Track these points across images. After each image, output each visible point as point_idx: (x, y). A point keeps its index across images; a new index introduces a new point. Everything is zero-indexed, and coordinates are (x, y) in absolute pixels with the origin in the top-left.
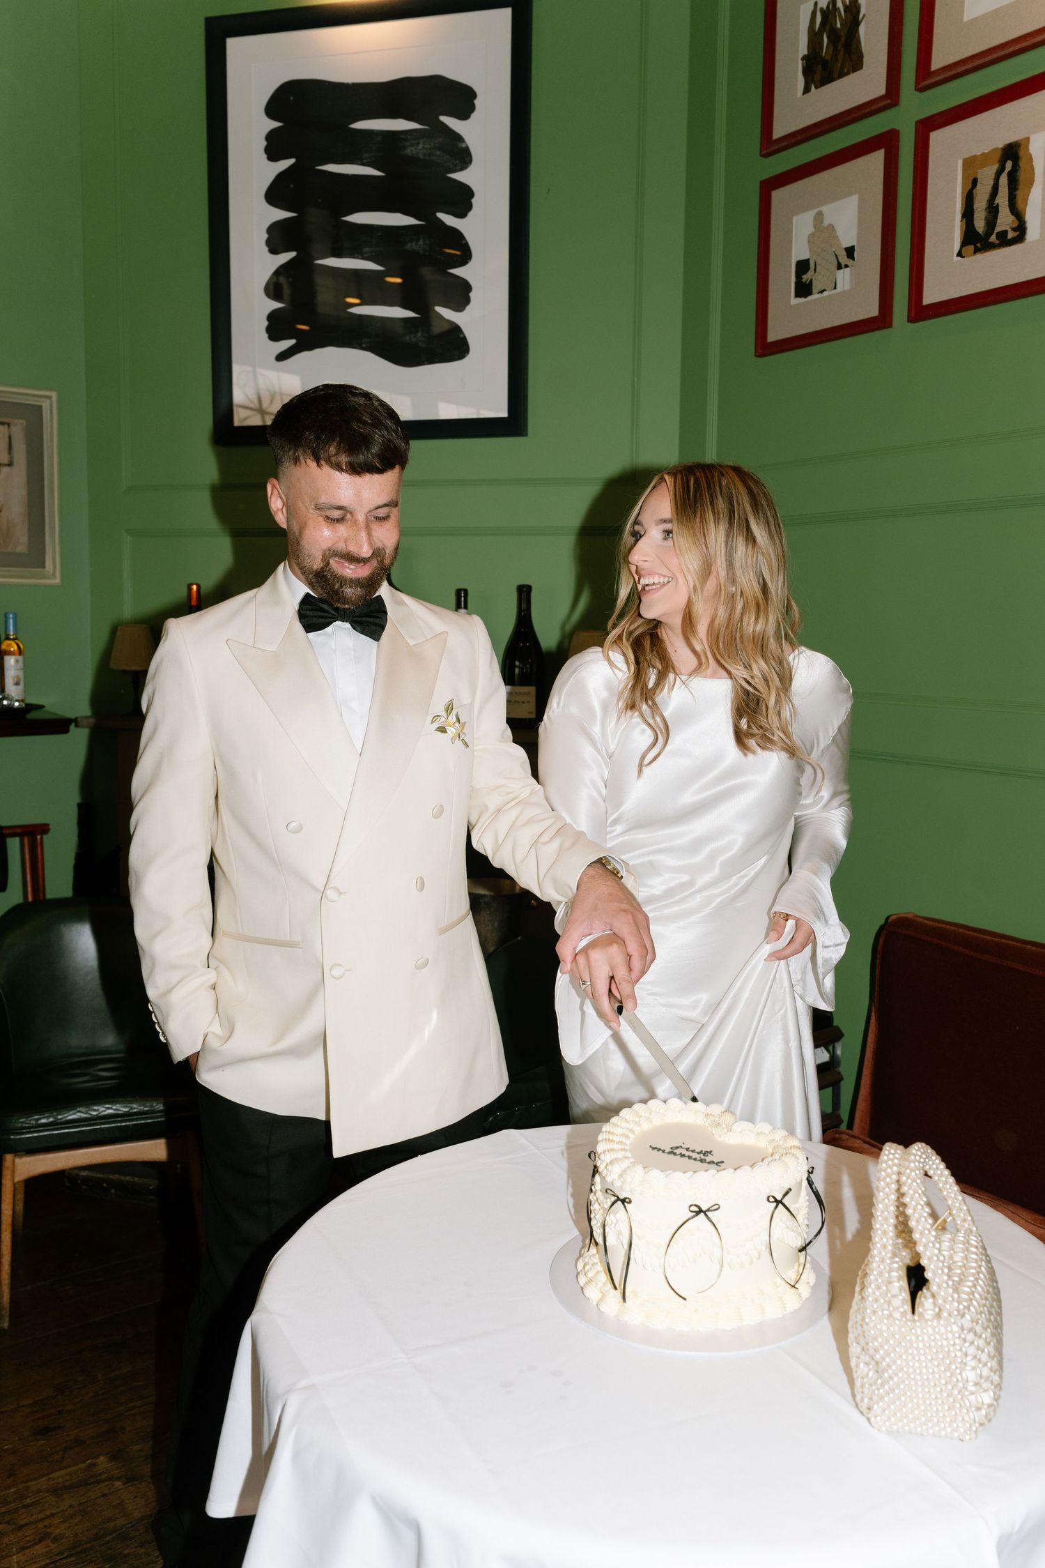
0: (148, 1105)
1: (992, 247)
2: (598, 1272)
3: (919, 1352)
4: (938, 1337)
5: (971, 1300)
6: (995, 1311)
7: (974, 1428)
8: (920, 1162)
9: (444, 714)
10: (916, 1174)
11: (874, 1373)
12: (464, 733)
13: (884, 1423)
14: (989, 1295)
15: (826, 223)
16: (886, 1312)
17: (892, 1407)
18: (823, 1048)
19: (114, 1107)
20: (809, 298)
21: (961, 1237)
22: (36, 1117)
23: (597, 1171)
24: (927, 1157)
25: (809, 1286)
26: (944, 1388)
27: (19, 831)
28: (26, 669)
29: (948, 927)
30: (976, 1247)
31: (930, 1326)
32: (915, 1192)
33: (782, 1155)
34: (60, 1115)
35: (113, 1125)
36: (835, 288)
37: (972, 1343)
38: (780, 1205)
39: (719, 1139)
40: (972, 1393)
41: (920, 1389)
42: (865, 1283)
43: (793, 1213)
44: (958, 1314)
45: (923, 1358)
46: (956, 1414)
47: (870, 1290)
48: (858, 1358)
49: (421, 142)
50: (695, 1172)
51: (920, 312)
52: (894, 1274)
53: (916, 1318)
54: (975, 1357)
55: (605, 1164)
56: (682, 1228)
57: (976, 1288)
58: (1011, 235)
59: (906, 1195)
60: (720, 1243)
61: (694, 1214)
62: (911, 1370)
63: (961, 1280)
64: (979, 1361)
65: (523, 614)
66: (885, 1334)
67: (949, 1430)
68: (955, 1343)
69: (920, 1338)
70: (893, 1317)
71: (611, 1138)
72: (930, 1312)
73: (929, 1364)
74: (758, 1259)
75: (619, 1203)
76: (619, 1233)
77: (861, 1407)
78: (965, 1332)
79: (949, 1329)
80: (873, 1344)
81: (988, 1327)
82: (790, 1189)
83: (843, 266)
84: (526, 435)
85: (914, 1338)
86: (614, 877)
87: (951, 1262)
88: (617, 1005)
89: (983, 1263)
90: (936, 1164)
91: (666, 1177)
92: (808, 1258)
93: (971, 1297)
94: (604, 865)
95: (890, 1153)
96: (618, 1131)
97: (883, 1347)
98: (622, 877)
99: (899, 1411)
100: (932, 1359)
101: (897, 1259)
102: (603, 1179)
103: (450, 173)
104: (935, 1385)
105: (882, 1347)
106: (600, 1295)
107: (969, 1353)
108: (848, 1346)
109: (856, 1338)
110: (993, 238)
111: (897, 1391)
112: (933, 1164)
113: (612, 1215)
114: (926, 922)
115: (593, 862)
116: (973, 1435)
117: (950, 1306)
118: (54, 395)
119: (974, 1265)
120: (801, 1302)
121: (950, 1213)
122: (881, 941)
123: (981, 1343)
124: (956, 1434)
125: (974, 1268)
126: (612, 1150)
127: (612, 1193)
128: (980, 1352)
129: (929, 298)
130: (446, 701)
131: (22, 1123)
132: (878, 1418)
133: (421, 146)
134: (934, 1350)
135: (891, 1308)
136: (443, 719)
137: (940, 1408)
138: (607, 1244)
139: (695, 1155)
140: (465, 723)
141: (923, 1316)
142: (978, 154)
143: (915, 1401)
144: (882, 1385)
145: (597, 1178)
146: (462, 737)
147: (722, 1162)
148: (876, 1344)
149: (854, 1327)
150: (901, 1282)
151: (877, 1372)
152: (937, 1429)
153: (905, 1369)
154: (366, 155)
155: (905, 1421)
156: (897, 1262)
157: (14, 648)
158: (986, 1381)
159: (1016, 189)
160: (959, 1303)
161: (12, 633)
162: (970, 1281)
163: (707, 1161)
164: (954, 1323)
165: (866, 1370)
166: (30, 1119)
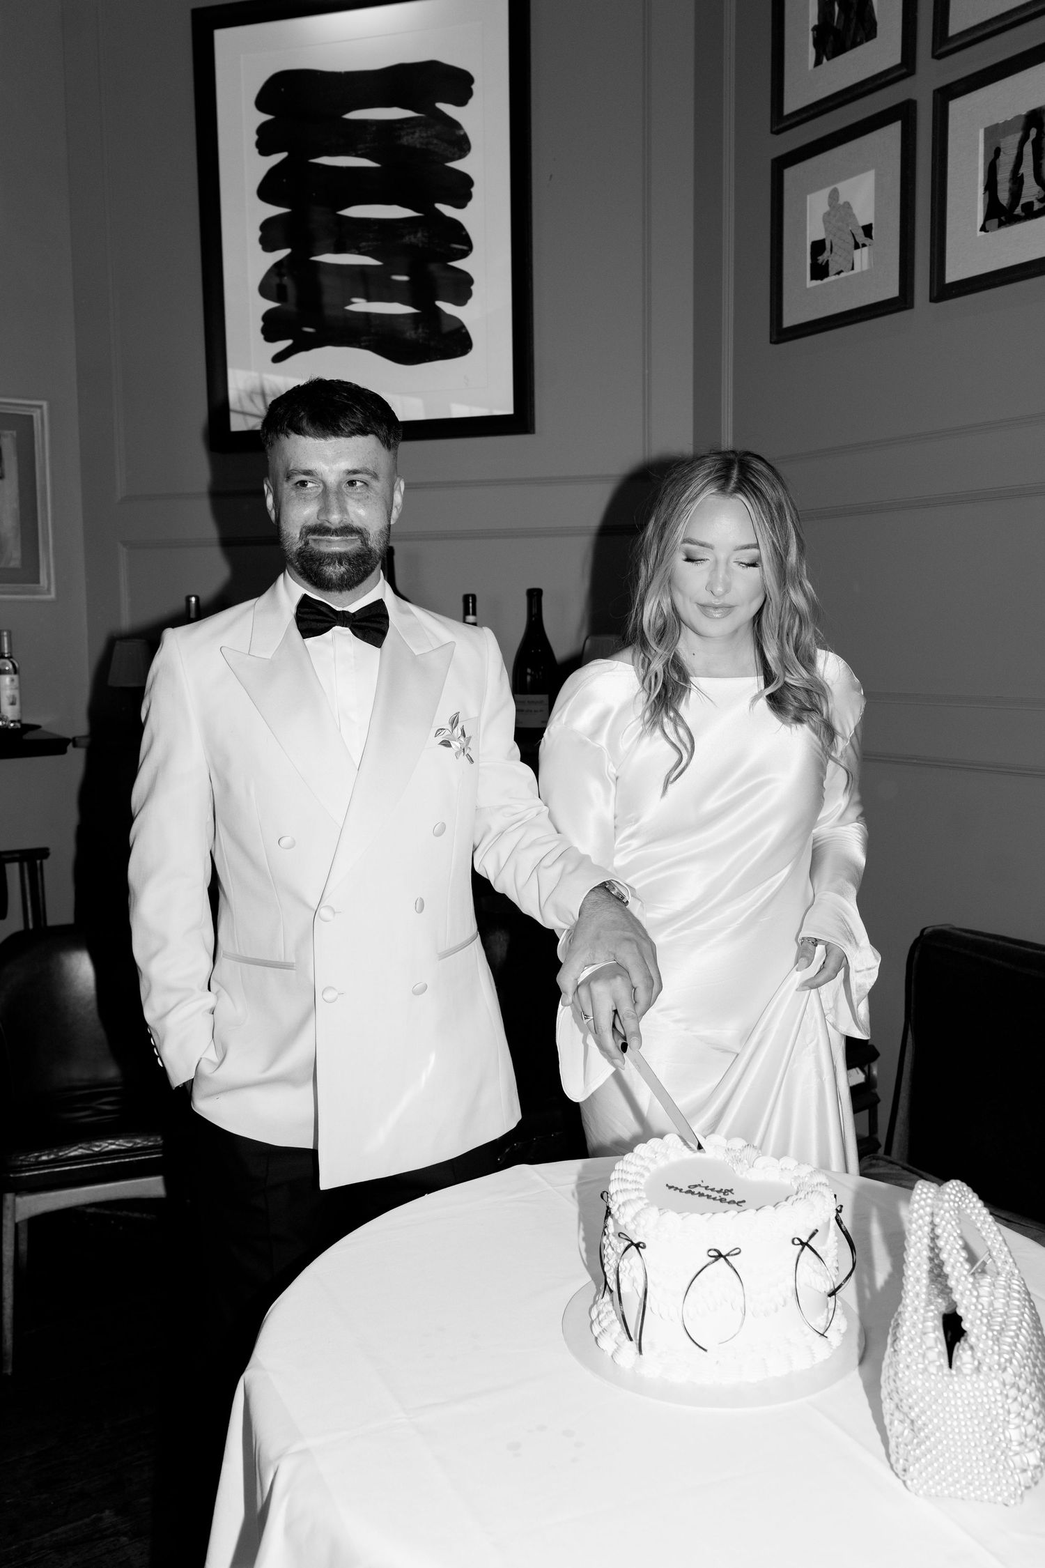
0: (152, 1139)
1: (1018, 219)
2: (612, 1322)
3: (957, 1410)
4: (977, 1393)
5: (1013, 1352)
6: (1041, 1362)
7: (1019, 1492)
8: (954, 1202)
9: (449, 727)
10: (951, 1215)
11: (909, 1432)
12: (470, 748)
13: (922, 1486)
14: (1033, 1346)
15: (841, 201)
16: (921, 1366)
17: (930, 1469)
18: (858, 1069)
19: (117, 1143)
20: (826, 280)
21: (1002, 1280)
22: (36, 1154)
23: (610, 1213)
24: (963, 1196)
25: (840, 1333)
26: (985, 1449)
27: (17, 855)
28: (21, 688)
29: (987, 939)
30: (1019, 1292)
31: (968, 1381)
32: (950, 1235)
33: (808, 1193)
34: (61, 1151)
35: (116, 1161)
36: (853, 269)
37: (1015, 1399)
38: (806, 1247)
39: (741, 1176)
40: (1017, 1454)
41: (959, 1450)
42: (898, 1334)
43: (821, 1256)
44: (999, 1369)
45: (961, 1416)
46: (999, 1476)
47: (902, 1342)
48: (892, 1415)
49: (418, 131)
50: (714, 1213)
51: (943, 291)
52: (930, 1324)
53: (953, 1372)
54: (1019, 1414)
55: (617, 1206)
56: (700, 1275)
57: (1018, 1338)
58: (1037, 206)
59: (940, 1238)
60: (742, 1290)
61: (713, 1259)
62: (949, 1430)
63: (1002, 1329)
64: (1024, 1418)
65: (533, 619)
66: (920, 1391)
67: (992, 1494)
68: (996, 1400)
69: (959, 1395)
70: (928, 1372)
71: (624, 1177)
72: (969, 1366)
73: (969, 1423)
74: (783, 1306)
75: (633, 1247)
76: (634, 1280)
77: (897, 1469)
78: (1008, 1387)
79: (990, 1384)
80: (907, 1400)
81: (1032, 1381)
82: (817, 1231)
83: (861, 246)
84: (533, 432)
85: (951, 1395)
86: (619, 902)
87: (991, 1309)
88: (621, 1042)
89: (1026, 1309)
90: (973, 1203)
91: (682, 1219)
92: (839, 1303)
93: (1014, 1348)
94: (608, 890)
95: (922, 1192)
96: (632, 1169)
97: (919, 1404)
98: (627, 902)
99: (937, 1474)
100: (972, 1417)
101: (932, 1307)
102: (616, 1222)
103: (447, 162)
104: (976, 1445)
105: (917, 1404)
106: (615, 1346)
107: (1012, 1410)
108: (881, 1402)
109: (889, 1394)
110: (1018, 211)
111: (934, 1452)
112: (970, 1202)
113: (626, 1261)
114: (964, 934)
115: (595, 887)
116: (1018, 1499)
117: (990, 1360)
118: (45, 404)
119: (1017, 1312)
120: (831, 1351)
121: (989, 1255)
122: (916, 954)
123: (1025, 1399)
124: (1000, 1499)
125: (1017, 1316)
126: (625, 1190)
127: (624, 1237)
128: (1024, 1409)
129: (951, 276)
130: (451, 714)
131: (22, 1160)
132: (915, 1481)
133: (417, 135)
134: (974, 1408)
135: (927, 1362)
136: (447, 733)
137: (981, 1471)
138: (621, 1291)
139: (714, 1194)
140: (470, 737)
141: (962, 1371)
142: (1001, 122)
143: (954, 1463)
144: (919, 1445)
145: (610, 1220)
146: (467, 751)
147: (744, 1201)
148: (910, 1400)
149: (887, 1381)
150: (937, 1333)
151: (913, 1430)
152: (979, 1492)
153: (943, 1429)
154: (361, 146)
155: (944, 1484)
156: (932, 1311)
157: (9, 667)
158: (1031, 1440)
159: (1041, 158)
160: (1000, 1355)
161: (6, 651)
162: (1011, 1330)
163: (728, 1200)
164: (995, 1378)
165: (900, 1428)
166: (30, 1156)
